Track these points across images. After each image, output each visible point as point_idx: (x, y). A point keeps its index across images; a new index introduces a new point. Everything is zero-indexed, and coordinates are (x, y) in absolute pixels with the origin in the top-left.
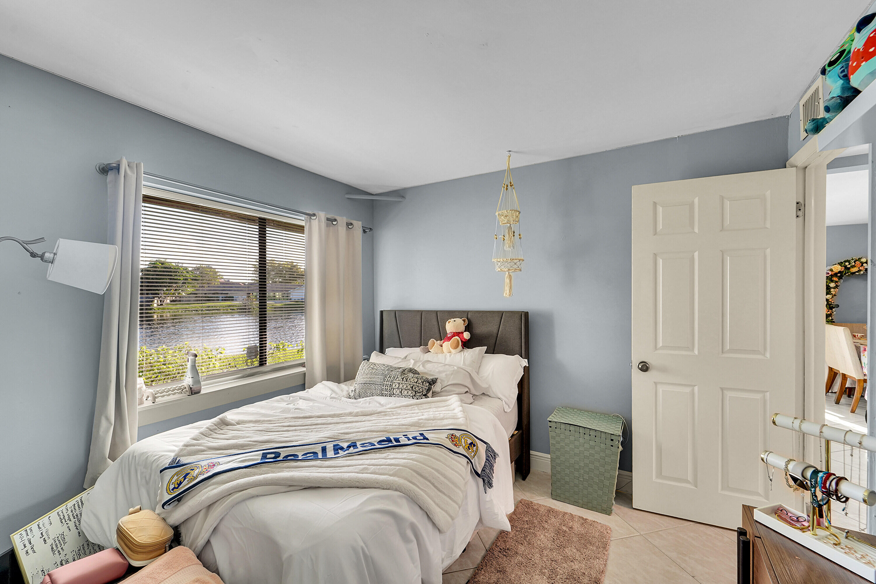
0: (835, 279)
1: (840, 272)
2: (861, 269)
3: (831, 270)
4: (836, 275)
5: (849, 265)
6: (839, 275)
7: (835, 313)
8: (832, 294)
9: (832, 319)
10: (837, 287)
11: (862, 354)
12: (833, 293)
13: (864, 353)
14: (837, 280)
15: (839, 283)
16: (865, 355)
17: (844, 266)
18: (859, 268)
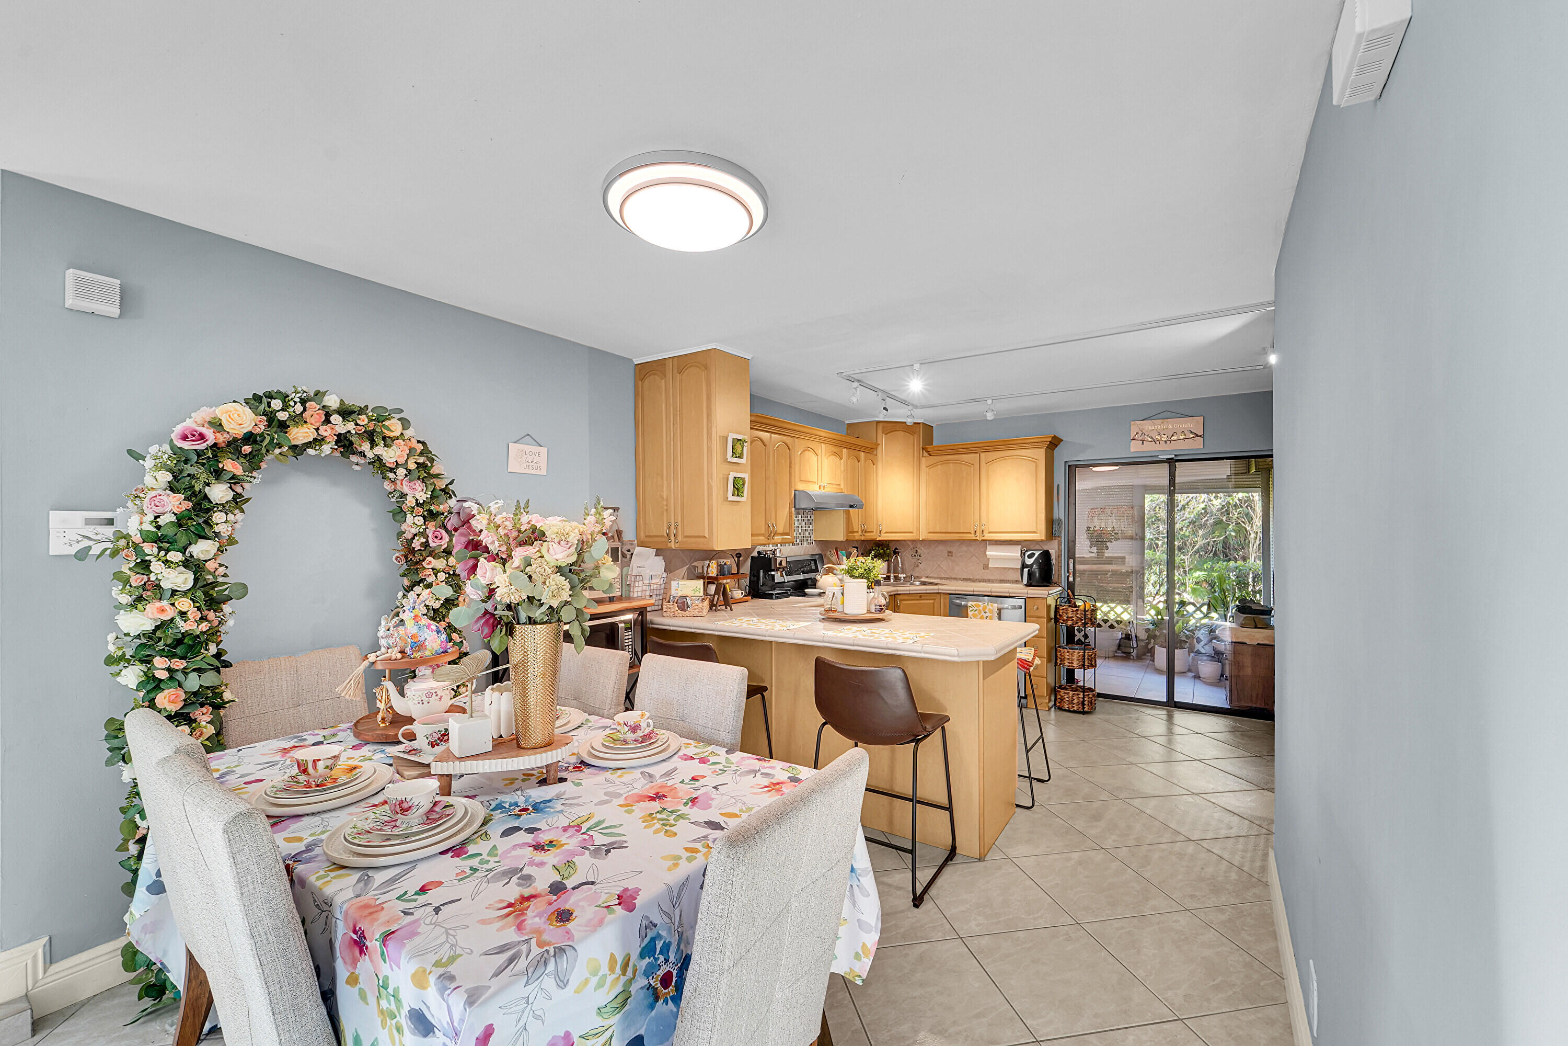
0: (231, 466)
1: (250, 438)
2: (325, 434)
3: (217, 425)
4: (234, 446)
5: (283, 410)
6: (247, 449)
7: (231, 622)
8: (217, 535)
9: (218, 656)
10: (238, 501)
11: (342, 971)
12: (223, 529)
13: (355, 962)
14: (239, 471)
15: (246, 486)
16: (362, 984)
17: (264, 414)
18: (317, 430)
